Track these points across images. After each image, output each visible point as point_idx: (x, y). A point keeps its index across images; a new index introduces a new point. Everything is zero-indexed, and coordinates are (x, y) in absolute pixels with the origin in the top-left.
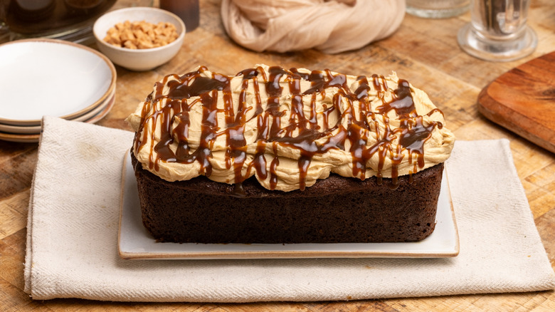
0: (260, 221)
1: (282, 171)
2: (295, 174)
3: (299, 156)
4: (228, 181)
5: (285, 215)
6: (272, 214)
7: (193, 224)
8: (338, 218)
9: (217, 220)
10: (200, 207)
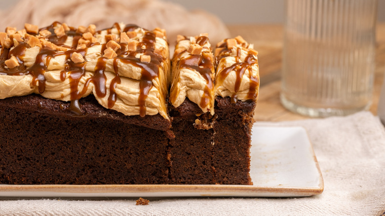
0: (100, 156)
1: (121, 89)
2: (134, 94)
3: (139, 75)
4: (63, 97)
5: (127, 148)
6: (113, 147)
7: (28, 159)
8: (189, 154)
9: (53, 154)
10: (34, 136)
